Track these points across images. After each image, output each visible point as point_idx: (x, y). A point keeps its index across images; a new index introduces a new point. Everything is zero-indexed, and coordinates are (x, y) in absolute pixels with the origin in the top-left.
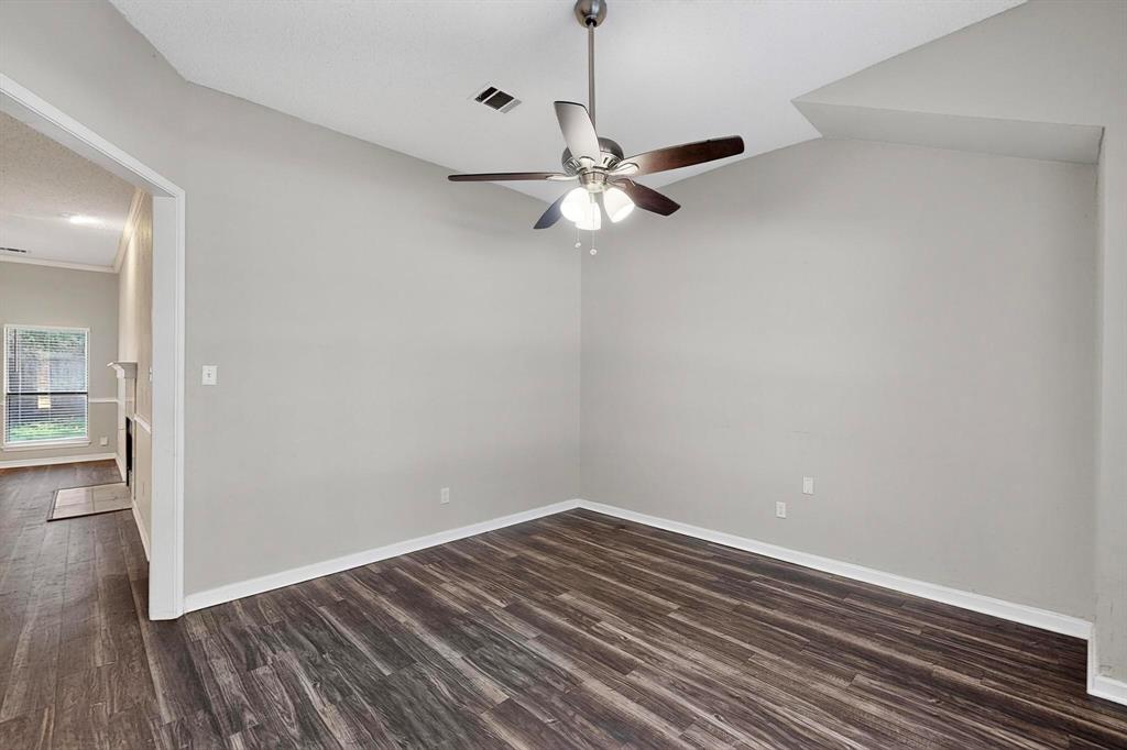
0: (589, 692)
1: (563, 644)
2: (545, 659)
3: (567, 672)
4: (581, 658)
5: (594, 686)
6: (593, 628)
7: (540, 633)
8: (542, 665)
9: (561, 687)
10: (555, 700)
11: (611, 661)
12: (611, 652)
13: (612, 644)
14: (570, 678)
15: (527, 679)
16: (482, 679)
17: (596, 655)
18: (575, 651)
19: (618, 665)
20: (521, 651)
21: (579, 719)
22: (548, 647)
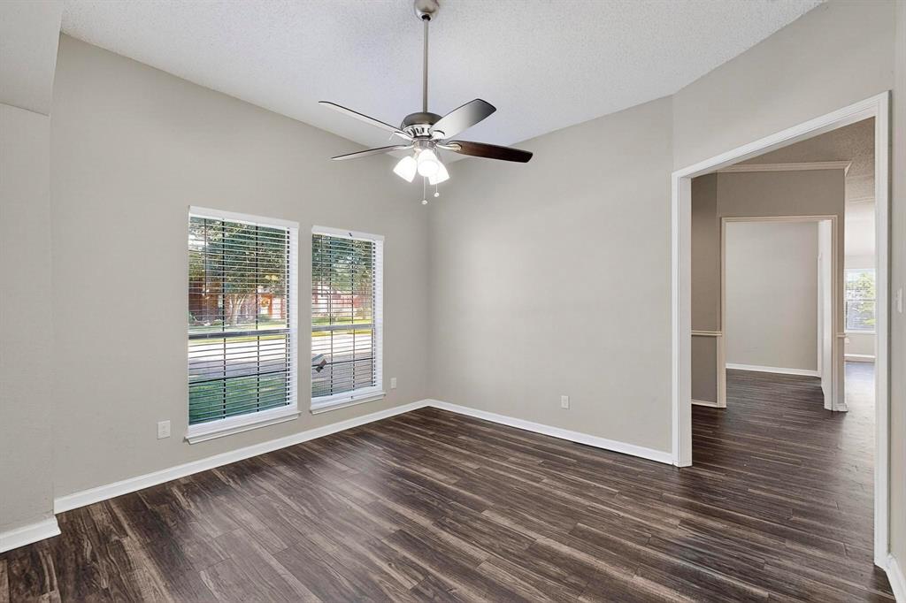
0: (430, 518)
1: (452, 556)
2: (464, 540)
3: (444, 530)
4: (435, 543)
5: (425, 522)
6: (421, 578)
7: (477, 570)
8: (467, 536)
9: (448, 520)
10: (451, 513)
11: (408, 540)
12: (409, 550)
13: (405, 557)
14: (442, 526)
15: (474, 525)
16: (506, 524)
17: (422, 546)
18: (440, 550)
19: (404, 536)
20: (487, 547)
21: (436, 504)
22: (465, 553)
